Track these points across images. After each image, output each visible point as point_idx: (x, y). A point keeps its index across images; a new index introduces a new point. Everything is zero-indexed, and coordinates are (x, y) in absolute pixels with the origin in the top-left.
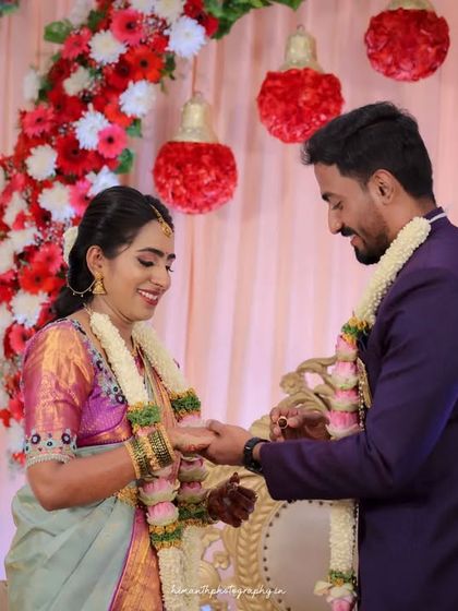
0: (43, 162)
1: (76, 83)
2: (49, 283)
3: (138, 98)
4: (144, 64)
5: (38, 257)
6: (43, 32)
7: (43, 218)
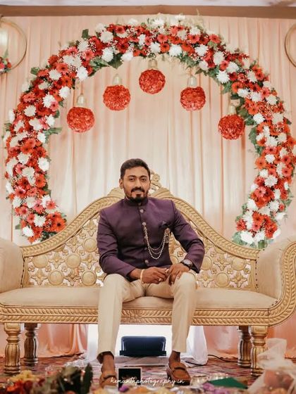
0: (31, 111)
1: (43, 86)
2: (31, 151)
3: (64, 92)
4: (67, 81)
5: (27, 142)
6: (30, 70)
7: (30, 129)
